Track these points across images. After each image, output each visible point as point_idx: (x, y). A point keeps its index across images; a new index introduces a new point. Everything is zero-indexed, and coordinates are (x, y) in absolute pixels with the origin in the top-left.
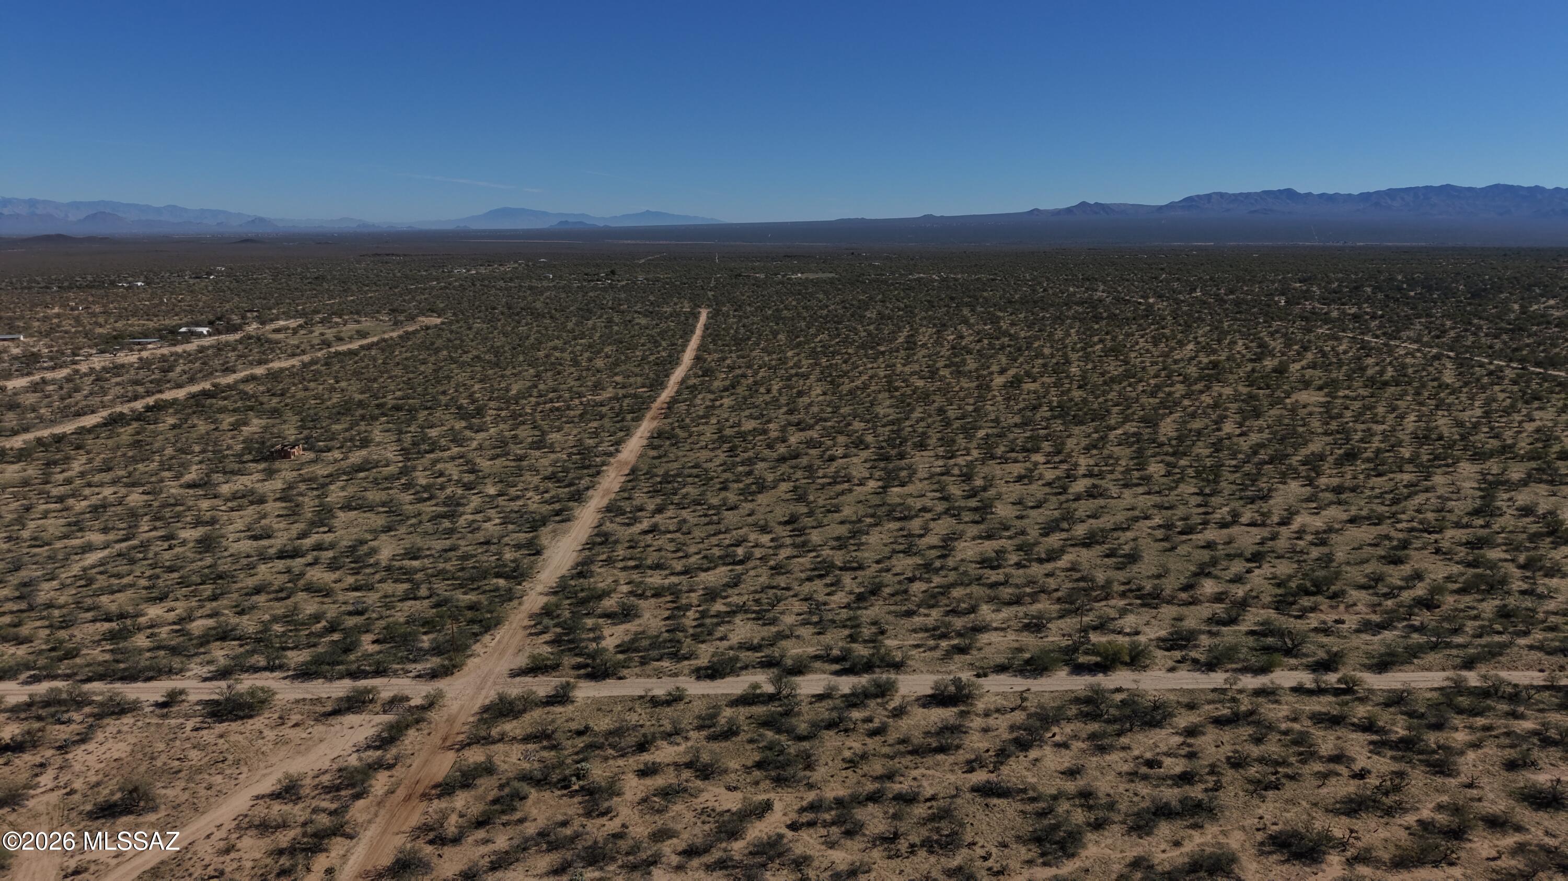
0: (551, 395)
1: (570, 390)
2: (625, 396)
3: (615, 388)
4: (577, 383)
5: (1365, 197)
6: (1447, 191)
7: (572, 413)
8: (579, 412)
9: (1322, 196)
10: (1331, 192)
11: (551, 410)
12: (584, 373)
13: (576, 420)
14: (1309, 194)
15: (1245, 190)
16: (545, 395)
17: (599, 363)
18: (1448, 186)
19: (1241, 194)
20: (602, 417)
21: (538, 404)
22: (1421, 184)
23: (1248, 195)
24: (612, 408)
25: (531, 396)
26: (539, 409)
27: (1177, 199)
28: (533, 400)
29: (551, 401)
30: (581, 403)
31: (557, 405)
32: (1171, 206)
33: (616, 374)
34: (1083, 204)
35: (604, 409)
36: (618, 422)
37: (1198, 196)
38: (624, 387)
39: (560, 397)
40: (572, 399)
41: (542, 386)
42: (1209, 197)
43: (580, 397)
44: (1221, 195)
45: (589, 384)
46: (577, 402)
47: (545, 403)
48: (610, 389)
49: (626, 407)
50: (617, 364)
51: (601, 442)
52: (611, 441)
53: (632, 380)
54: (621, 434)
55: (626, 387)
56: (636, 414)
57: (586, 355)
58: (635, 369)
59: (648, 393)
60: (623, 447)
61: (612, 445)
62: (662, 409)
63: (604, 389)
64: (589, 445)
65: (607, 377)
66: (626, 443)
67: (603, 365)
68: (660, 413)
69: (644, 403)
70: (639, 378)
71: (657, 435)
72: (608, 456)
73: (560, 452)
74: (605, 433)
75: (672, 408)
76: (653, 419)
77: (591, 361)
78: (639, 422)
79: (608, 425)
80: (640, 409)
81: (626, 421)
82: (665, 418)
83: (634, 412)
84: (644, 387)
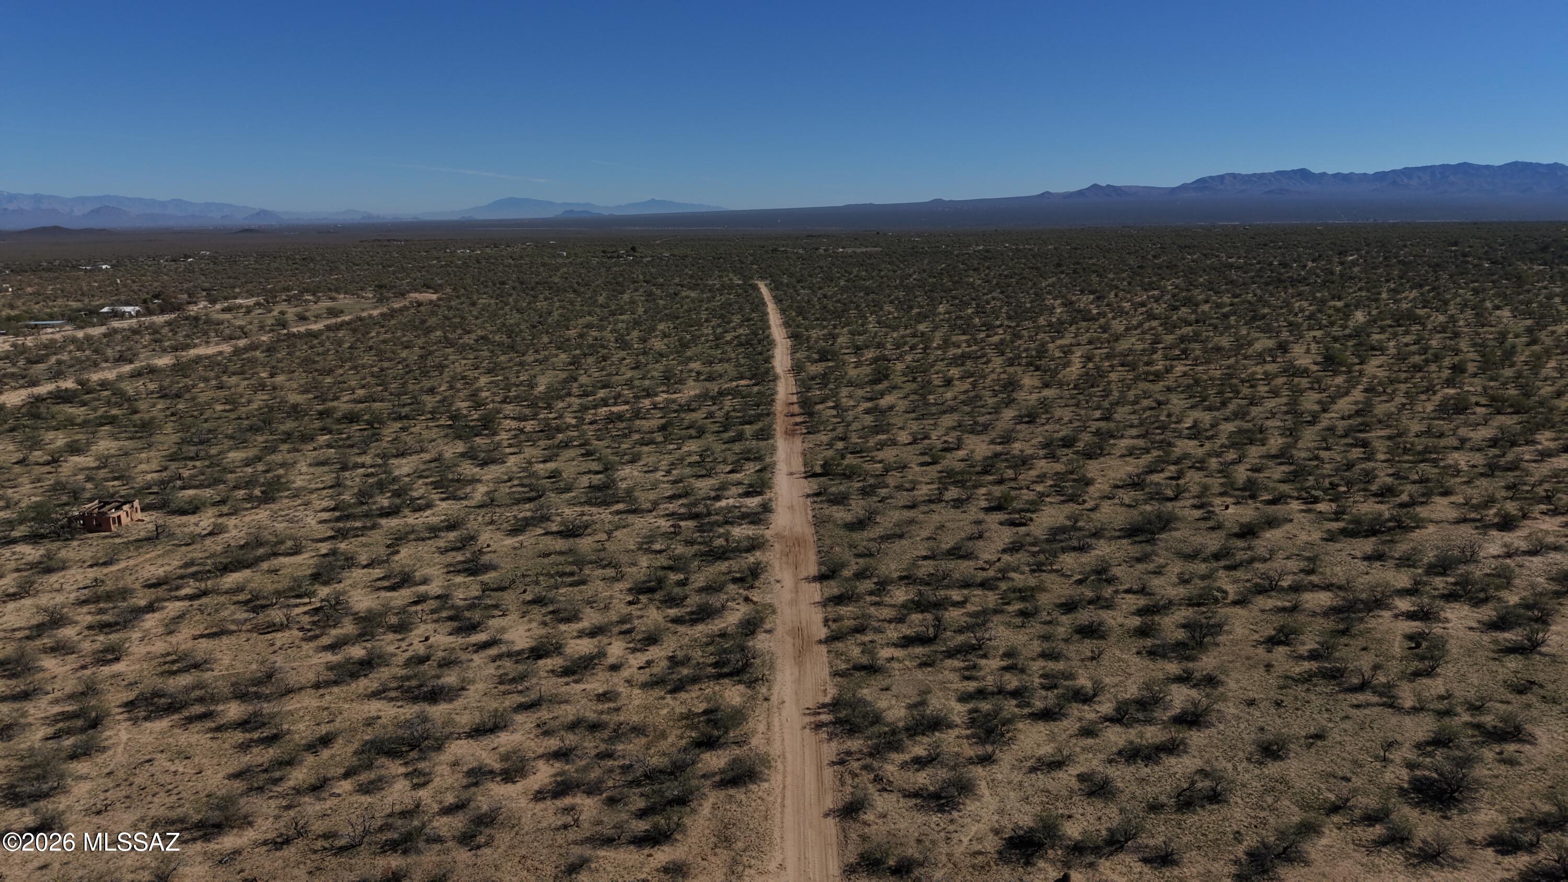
0: (602, 394)
2: (721, 394)
3: (697, 380)
4: (637, 374)
5: (1381, 176)
6: (1465, 168)
7: (645, 424)
8: (656, 422)
11: (610, 419)
12: (642, 359)
13: (658, 438)
14: (1324, 174)
15: (1259, 171)
16: (594, 394)
18: (1465, 163)
20: (701, 432)
21: (584, 409)
23: (1262, 176)
24: (710, 415)
25: (569, 395)
26: (589, 417)
27: (1190, 180)
28: (573, 400)
29: (606, 403)
30: (656, 407)
31: (615, 409)
32: (1184, 187)
33: (690, 359)
34: (1095, 186)
35: (698, 416)
36: (733, 441)
37: (1211, 177)
38: (710, 379)
39: (617, 395)
42: (1221, 178)
43: (649, 395)
44: (1234, 176)
45: (655, 374)
46: (647, 403)
47: (595, 406)
48: (690, 383)
49: (733, 414)
50: (684, 345)
51: (723, 487)
52: (740, 483)
53: (718, 368)
54: (751, 468)
55: (714, 379)
56: (756, 427)
57: (635, 334)
58: (713, 352)
59: (756, 389)
60: (770, 500)
61: (747, 494)
62: (793, 415)
63: (681, 382)
64: (702, 493)
65: (678, 364)
66: (770, 488)
67: (664, 347)
68: (796, 424)
69: (758, 406)
70: (726, 365)
71: (818, 470)
72: (752, 523)
73: (650, 511)
74: (721, 466)
75: (811, 414)
76: (790, 433)
77: (645, 341)
78: (771, 441)
79: (718, 447)
80: (758, 417)
81: (747, 439)
82: (809, 433)
83: (750, 423)
84: (742, 378)
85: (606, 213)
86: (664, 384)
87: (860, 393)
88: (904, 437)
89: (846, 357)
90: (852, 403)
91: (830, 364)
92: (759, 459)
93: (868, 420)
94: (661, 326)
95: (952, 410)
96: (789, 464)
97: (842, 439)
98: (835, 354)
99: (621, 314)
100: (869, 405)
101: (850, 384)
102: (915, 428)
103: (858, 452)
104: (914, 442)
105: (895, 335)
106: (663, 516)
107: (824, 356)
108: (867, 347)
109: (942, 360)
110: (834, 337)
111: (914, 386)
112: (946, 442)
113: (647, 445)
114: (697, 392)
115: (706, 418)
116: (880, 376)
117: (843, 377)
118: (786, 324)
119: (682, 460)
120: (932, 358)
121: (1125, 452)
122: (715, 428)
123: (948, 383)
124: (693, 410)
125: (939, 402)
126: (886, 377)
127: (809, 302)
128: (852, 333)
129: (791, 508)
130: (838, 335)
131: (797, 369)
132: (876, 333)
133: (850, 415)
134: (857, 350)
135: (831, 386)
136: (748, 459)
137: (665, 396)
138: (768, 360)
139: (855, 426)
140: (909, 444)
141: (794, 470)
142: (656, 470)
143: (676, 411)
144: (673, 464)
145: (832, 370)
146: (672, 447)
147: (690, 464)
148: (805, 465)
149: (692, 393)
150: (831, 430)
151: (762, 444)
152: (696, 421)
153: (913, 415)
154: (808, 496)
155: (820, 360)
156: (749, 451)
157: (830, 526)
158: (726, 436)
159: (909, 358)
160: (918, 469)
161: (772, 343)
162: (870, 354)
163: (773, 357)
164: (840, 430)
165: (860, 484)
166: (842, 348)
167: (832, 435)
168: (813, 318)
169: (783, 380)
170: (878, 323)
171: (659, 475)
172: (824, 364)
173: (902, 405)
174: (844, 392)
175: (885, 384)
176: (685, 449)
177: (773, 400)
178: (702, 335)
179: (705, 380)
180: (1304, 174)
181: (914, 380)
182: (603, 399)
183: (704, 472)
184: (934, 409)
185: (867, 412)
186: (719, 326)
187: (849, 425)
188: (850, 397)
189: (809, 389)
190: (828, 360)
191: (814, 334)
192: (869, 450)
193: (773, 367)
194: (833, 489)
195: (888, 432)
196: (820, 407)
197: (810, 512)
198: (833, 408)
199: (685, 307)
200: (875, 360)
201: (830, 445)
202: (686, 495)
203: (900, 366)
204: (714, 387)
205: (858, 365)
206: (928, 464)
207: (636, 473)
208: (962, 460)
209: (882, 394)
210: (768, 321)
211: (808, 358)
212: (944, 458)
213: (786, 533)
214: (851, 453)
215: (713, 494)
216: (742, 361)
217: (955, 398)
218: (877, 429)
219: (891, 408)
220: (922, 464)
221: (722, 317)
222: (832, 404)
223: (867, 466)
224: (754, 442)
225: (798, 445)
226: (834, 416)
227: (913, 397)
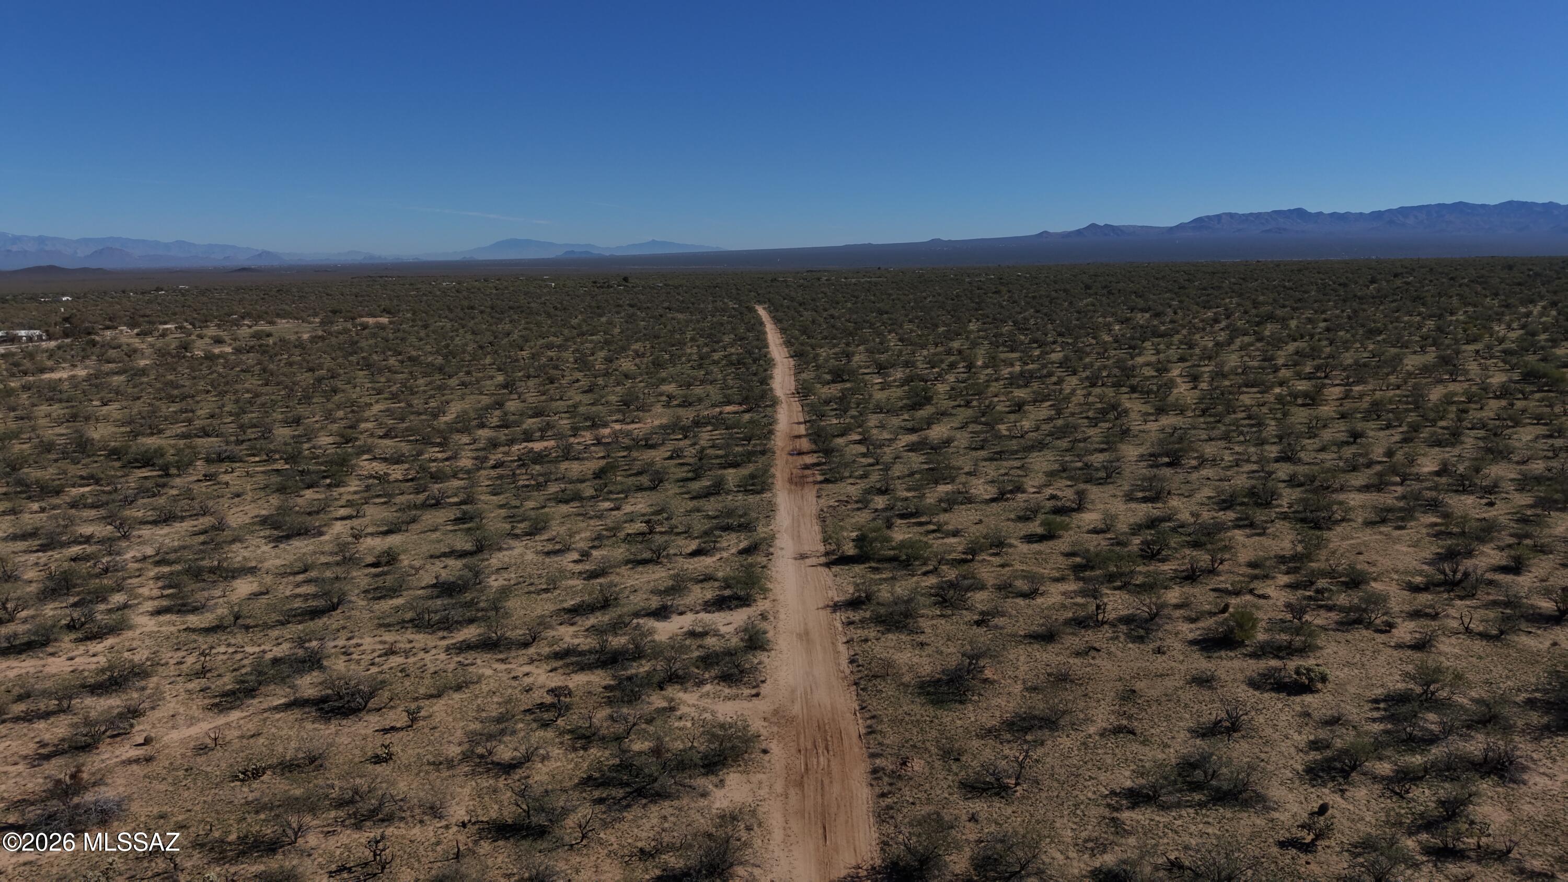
0: (530, 423)
1: (572, 411)
2: (697, 423)
3: (667, 405)
4: (587, 399)
5: (1377, 215)
6: (1460, 208)
7: (574, 468)
8: (593, 465)
9: (1333, 215)
10: (1342, 210)
11: (525, 460)
12: (600, 381)
13: (588, 490)
14: (1320, 214)
15: (1255, 210)
16: (518, 424)
17: (626, 364)
18: (1460, 203)
19: (1251, 214)
20: (657, 482)
21: (494, 444)
22: (1434, 202)
23: (1259, 215)
24: (676, 454)
25: (482, 426)
26: (493, 458)
27: (1187, 219)
28: (484, 433)
29: (528, 437)
30: (599, 442)
31: (538, 446)
32: (1181, 227)
33: (663, 381)
34: (1093, 226)
35: (657, 456)
36: (706, 494)
37: (1208, 217)
38: (686, 404)
39: (549, 426)
40: (575, 431)
41: (512, 405)
42: (1219, 217)
43: (594, 426)
44: (1231, 215)
45: (613, 398)
46: (587, 437)
47: (511, 442)
48: (658, 409)
49: (710, 452)
50: (658, 364)
51: (677, 587)
52: (708, 578)
53: (698, 390)
54: (733, 543)
55: (690, 404)
56: (745, 471)
57: (602, 354)
58: (695, 373)
59: (747, 417)
60: (764, 616)
61: (720, 604)
62: (801, 453)
63: (644, 408)
64: (638, 601)
65: (646, 387)
66: (765, 590)
67: (633, 368)
68: (806, 467)
69: (749, 440)
70: (709, 387)
71: (850, 549)
72: (726, 678)
73: (526, 645)
74: (681, 541)
75: (828, 452)
76: (797, 482)
77: (611, 361)
78: (767, 495)
79: (681, 506)
80: (749, 457)
81: (728, 492)
82: (827, 481)
83: (735, 465)
84: (729, 403)
85: (607, 254)
86: (619, 411)
87: (895, 421)
88: (981, 489)
89: (867, 377)
90: (886, 435)
91: (848, 385)
92: (746, 527)
93: (916, 460)
94: (636, 346)
95: (1040, 446)
96: (797, 537)
97: (882, 492)
98: (852, 373)
99: (592, 335)
100: (913, 438)
101: (879, 409)
102: (992, 474)
103: (912, 515)
104: (1000, 498)
105: (925, 352)
106: (548, 658)
107: (837, 376)
108: (893, 366)
109: (997, 380)
110: (849, 356)
111: (969, 412)
112: (1053, 497)
113: (567, 502)
114: (664, 421)
115: (671, 458)
116: (919, 400)
117: (867, 401)
118: (788, 343)
119: (614, 530)
120: (982, 378)
121: (1373, 517)
122: (681, 473)
123: (1018, 407)
124: (653, 447)
125: (1015, 432)
126: (928, 400)
127: (813, 322)
128: (870, 351)
129: (805, 636)
130: (853, 354)
131: (803, 392)
132: (901, 351)
133: (888, 453)
134: (881, 369)
135: (854, 412)
136: (727, 528)
137: (617, 427)
138: (765, 381)
139: (898, 470)
140: (993, 500)
141: (806, 548)
142: (566, 549)
143: (627, 448)
144: (599, 537)
145: (853, 391)
146: (607, 505)
147: (629, 538)
148: (825, 541)
149: (657, 423)
150: (861, 477)
151: (752, 499)
152: (652, 463)
153: (983, 453)
154: (836, 607)
155: (833, 382)
156: (730, 513)
157: (888, 689)
158: (696, 486)
159: (951, 378)
160: (1024, 548)
161: (770, 363)
162: (898, 374)
163: (771, 377)
164: (875, 477)
165: (932, 580)
166: (860, 367)
167: (863, 485)
168: (819, 337)
169: (784, 405)
170: (901, 340)
171: (567, 561)
172: (839, 386)
173: (962, 439)
174: (873, 420)
175: (927, 411)
176: (628, 508)
177: (771, 432)
178: (683, 355)
179: (679, 406)
180: (1300, 213)
181: (968, 404)
182: (525, 432)
183: (647, 555)
184: (1014, 445)
185: (912, 448)
186: (706, 345)
187: (887, 468)
188: (882, 426)
189: (822, 416)
190: (843, 381)
191: (823, 352)
192: (932, 511)
193: (771, 390)
194: (884, 593)
195: (953, 480)
196: (840, 441)
197: (842, 648)
198: (859, 442)
199: (669, 327)
200: (907, 381)
201: (863, 503)
202: (605, 604)
203: (941, 388)
204: (687, 415)
205: (884, 387)
206: (1041, 538)
207: (530, 556)
208: (1095, 531)
209: (929, 423)
210: (765, 340)
211: (818, 378)
212: (1066, 528)
213: (796, 709)
214: (902, 516)
215: (655, 602)
216: (731, 383)
217: (1037, 429)
218: (936, 475)
219: (947, 442)
220: (1030, 539)
221: (710, 336)
222: (857, 437)
223: (937, 544)
224: (740, 497)
225: (810, 501)
226: (864, 455)
227: (973, 427)
